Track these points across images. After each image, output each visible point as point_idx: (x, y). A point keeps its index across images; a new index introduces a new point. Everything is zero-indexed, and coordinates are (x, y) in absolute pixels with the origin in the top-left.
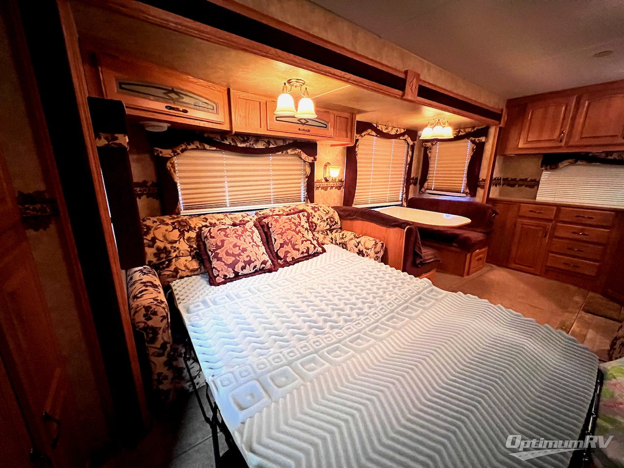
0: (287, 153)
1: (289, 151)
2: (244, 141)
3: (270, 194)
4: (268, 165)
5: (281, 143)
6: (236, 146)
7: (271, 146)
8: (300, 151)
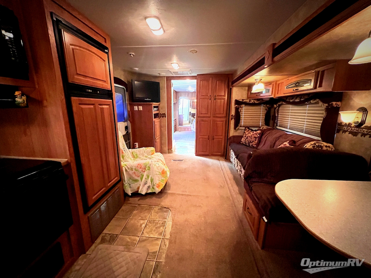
0: (311, 102)
1: (311, 101)
2: (292, 99)
3: (303, 127)
4: (306, 110)
5: (306, 97)
6: (290, 101)
7: (302, 100)
8: (318, 100)
